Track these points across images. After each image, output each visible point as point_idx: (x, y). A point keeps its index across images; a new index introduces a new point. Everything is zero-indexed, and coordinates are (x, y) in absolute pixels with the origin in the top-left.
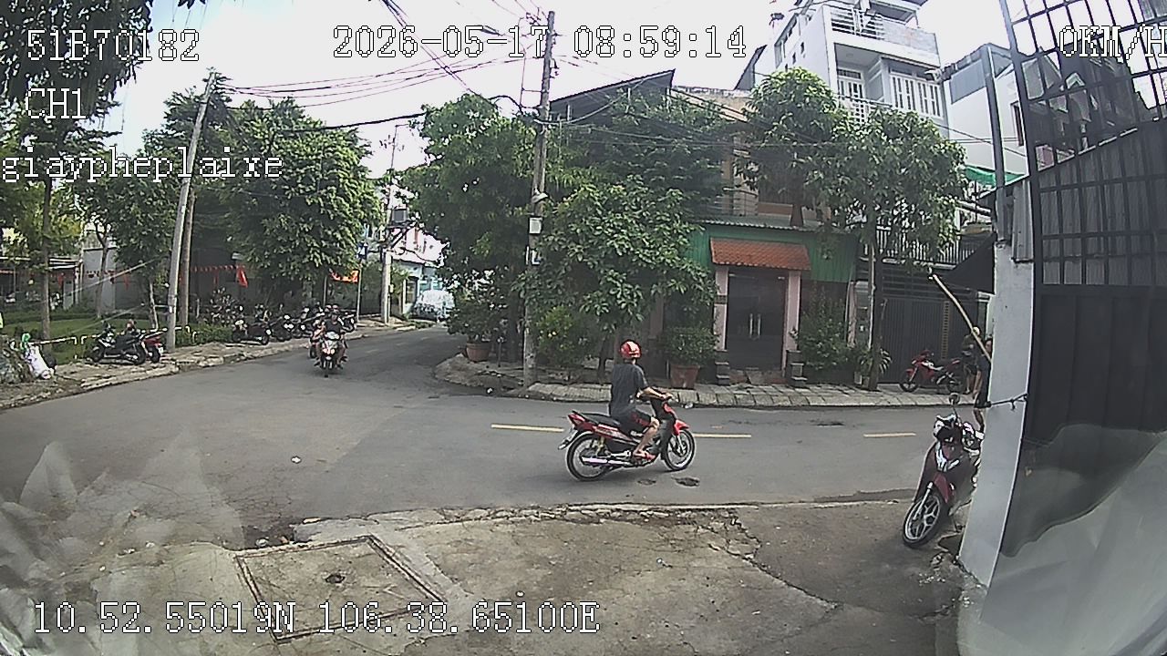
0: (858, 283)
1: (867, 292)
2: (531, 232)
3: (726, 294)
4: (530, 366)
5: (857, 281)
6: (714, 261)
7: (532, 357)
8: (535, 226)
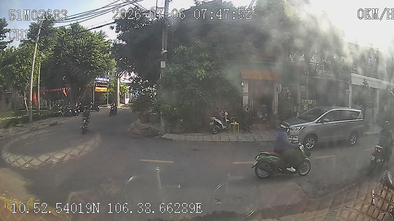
0: (302, 86)
1: (306, 90)
2: (161, 67)
3: (248, 92)
4: (163, 126)
5: (301, 85)
6: (242, 78)
7: (164, 122)
8: (163, 65)
